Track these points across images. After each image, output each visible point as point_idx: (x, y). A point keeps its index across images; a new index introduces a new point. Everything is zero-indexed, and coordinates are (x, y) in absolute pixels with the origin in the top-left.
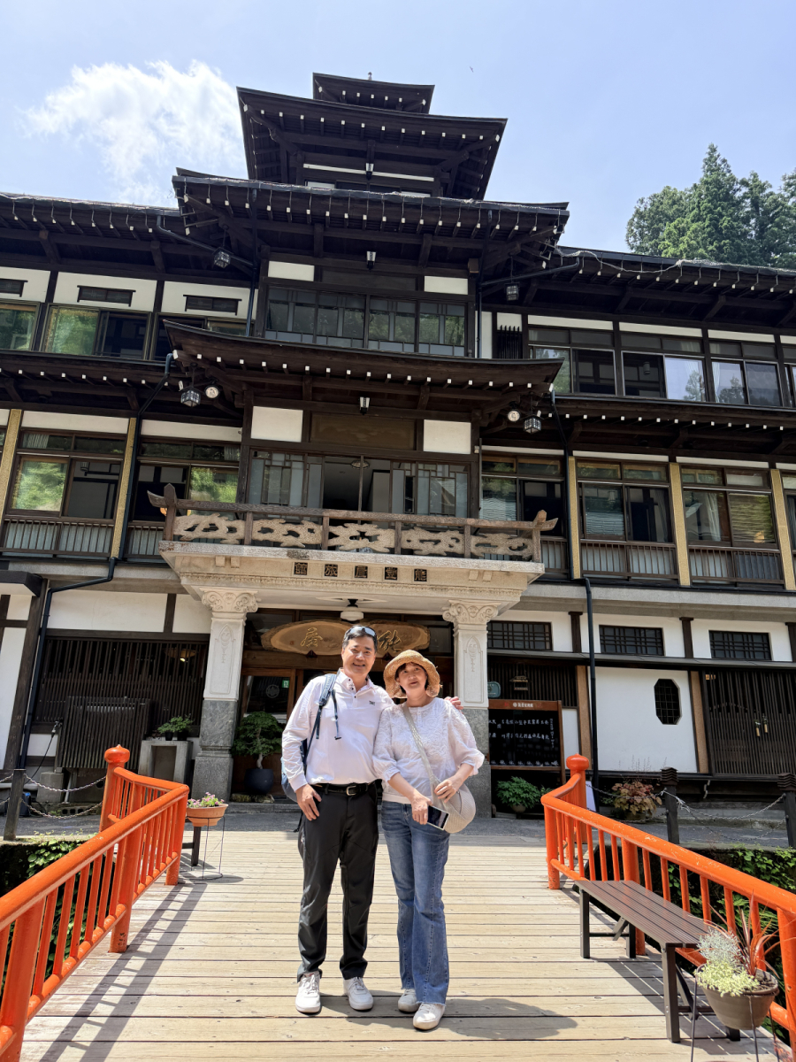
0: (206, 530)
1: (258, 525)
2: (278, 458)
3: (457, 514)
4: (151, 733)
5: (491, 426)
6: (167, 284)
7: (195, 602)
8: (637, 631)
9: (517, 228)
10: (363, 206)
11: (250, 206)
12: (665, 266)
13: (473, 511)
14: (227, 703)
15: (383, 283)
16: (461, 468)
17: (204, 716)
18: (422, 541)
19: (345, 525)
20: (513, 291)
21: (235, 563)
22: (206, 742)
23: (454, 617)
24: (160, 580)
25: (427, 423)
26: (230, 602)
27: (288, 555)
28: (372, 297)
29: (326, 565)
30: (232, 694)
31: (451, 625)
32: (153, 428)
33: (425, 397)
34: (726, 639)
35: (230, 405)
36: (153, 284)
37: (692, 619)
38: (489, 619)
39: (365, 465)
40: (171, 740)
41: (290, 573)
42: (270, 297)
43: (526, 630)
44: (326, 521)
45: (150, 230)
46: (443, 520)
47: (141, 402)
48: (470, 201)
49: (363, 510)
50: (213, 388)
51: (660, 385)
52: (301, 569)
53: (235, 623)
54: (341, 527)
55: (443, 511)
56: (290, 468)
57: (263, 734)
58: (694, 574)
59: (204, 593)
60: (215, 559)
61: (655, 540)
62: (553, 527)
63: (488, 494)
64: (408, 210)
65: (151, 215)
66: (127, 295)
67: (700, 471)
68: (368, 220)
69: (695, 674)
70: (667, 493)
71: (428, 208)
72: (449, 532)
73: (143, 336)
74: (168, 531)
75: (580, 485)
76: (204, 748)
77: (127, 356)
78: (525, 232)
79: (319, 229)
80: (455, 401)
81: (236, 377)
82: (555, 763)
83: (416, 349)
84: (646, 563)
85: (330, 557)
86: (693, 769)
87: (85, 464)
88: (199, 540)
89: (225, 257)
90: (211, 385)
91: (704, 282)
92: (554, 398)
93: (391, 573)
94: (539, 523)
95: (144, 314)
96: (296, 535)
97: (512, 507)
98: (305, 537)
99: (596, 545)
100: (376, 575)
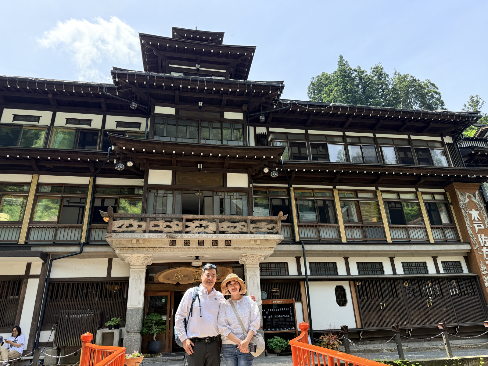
0: (127, 227)
1: (152, 223)
2: (161, 192)
3: (243, 214)
4: (101, 326)
5: (256, 175)
6: (108, 117)
7: (122, 262)
8: (325, 264)
9: (263, 92)
10: (197, 83)
11: (146, 83)
12: (326, 106)
13: (250, 212)
14: (138, 310)
15: (206, 115)
16: (244, 194)
17: (127, 317)
18: (228, 227)
19: (193, 221)
20: (262, 118)
21: (141, 242)
22: (129, 329)
23: (244, 262)
24: (105, 252)
25: (228, 174)
26: (139, 260)
27: (166, 237)
28: (202, 121)
29: (185, 241)
30: (141, 305)
31: (243, 266)
32: (102, 181)
33: (227, 163)
34: (364, 266)
35: (138, 169)
36: (101, 117)
37: (349, 257)
38: (260, 262)
39: (201, 194)
40: (111, 329)
41: (167, 245)
42: (156, 122)
43: (277, 266)
44: (184, 220)
45: (100, 93)
46: (237, 217)
47: (96, 169)
48: (242, 81)
49: (201, 214)
50: (130, 162)
51: (327, 156)
52: (173, 243)
53: (142, 271)
54: (191, 222)
55: (237, 213)
56: (166, 196)
57: (156, 324)
58: (348, 237)
59: (126, 257)
60: (132, 240)
61: (330, 223)
62: (286, 218)
63: (256, 205)
64: (216, 85)
65: (101, 87)
66: (89, 122)
67: (346, 192)
68: (199, 89)
69: (352, 282)
70: (333, 202)
71: (225, 83)
72: (240, 222)
73: (97, 140)
74: (109, 228)
75: (296, 200)
76: (128, 332)
77: (89, 149)
78: (266, 93)
79: (177, 92)
80: (240, 164)
81: (141, 157)
82: (293, 328)
83: (222, 143)
84: (327, 233)
85: (186, 237)
86: (355, 327)
87: (68, 199)
88: (123, 232)
89: (135, 105)
90: (129, 161)
91: (342, 113)
92: (283, 162)
93: (215, 243)
94: (280, 217)
95: (97, 130)
96: (170, 227)
97: (267, 211)
98: (175, 228)
99: (305, 226)
100: (208, 244)
